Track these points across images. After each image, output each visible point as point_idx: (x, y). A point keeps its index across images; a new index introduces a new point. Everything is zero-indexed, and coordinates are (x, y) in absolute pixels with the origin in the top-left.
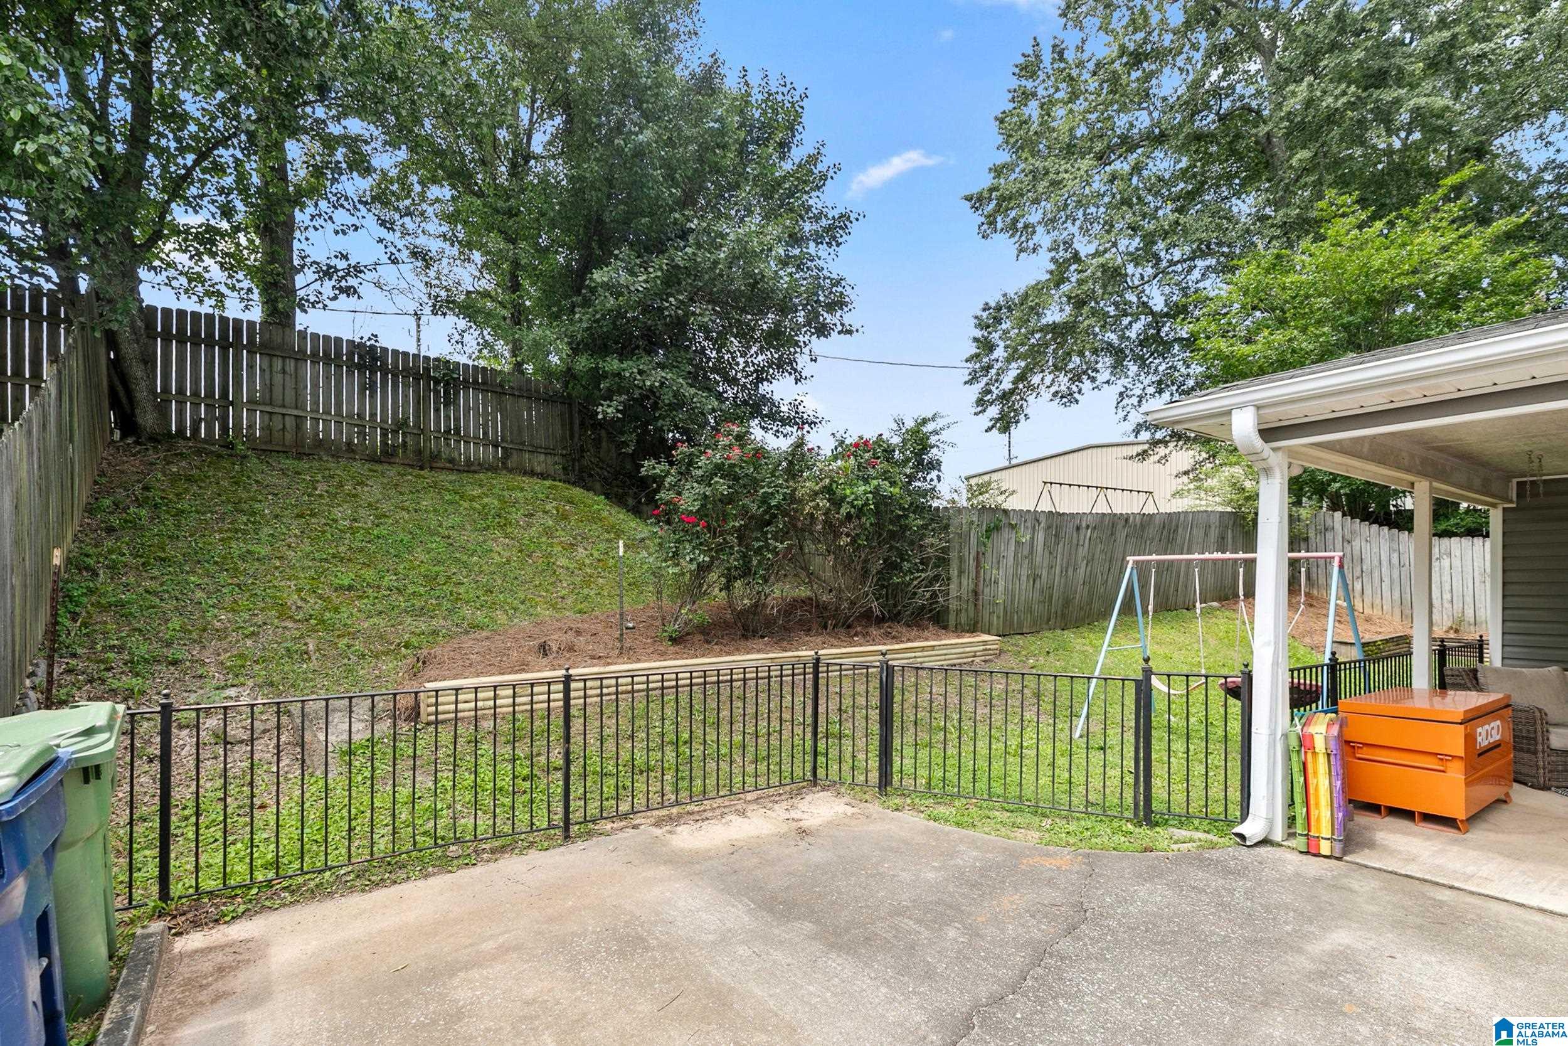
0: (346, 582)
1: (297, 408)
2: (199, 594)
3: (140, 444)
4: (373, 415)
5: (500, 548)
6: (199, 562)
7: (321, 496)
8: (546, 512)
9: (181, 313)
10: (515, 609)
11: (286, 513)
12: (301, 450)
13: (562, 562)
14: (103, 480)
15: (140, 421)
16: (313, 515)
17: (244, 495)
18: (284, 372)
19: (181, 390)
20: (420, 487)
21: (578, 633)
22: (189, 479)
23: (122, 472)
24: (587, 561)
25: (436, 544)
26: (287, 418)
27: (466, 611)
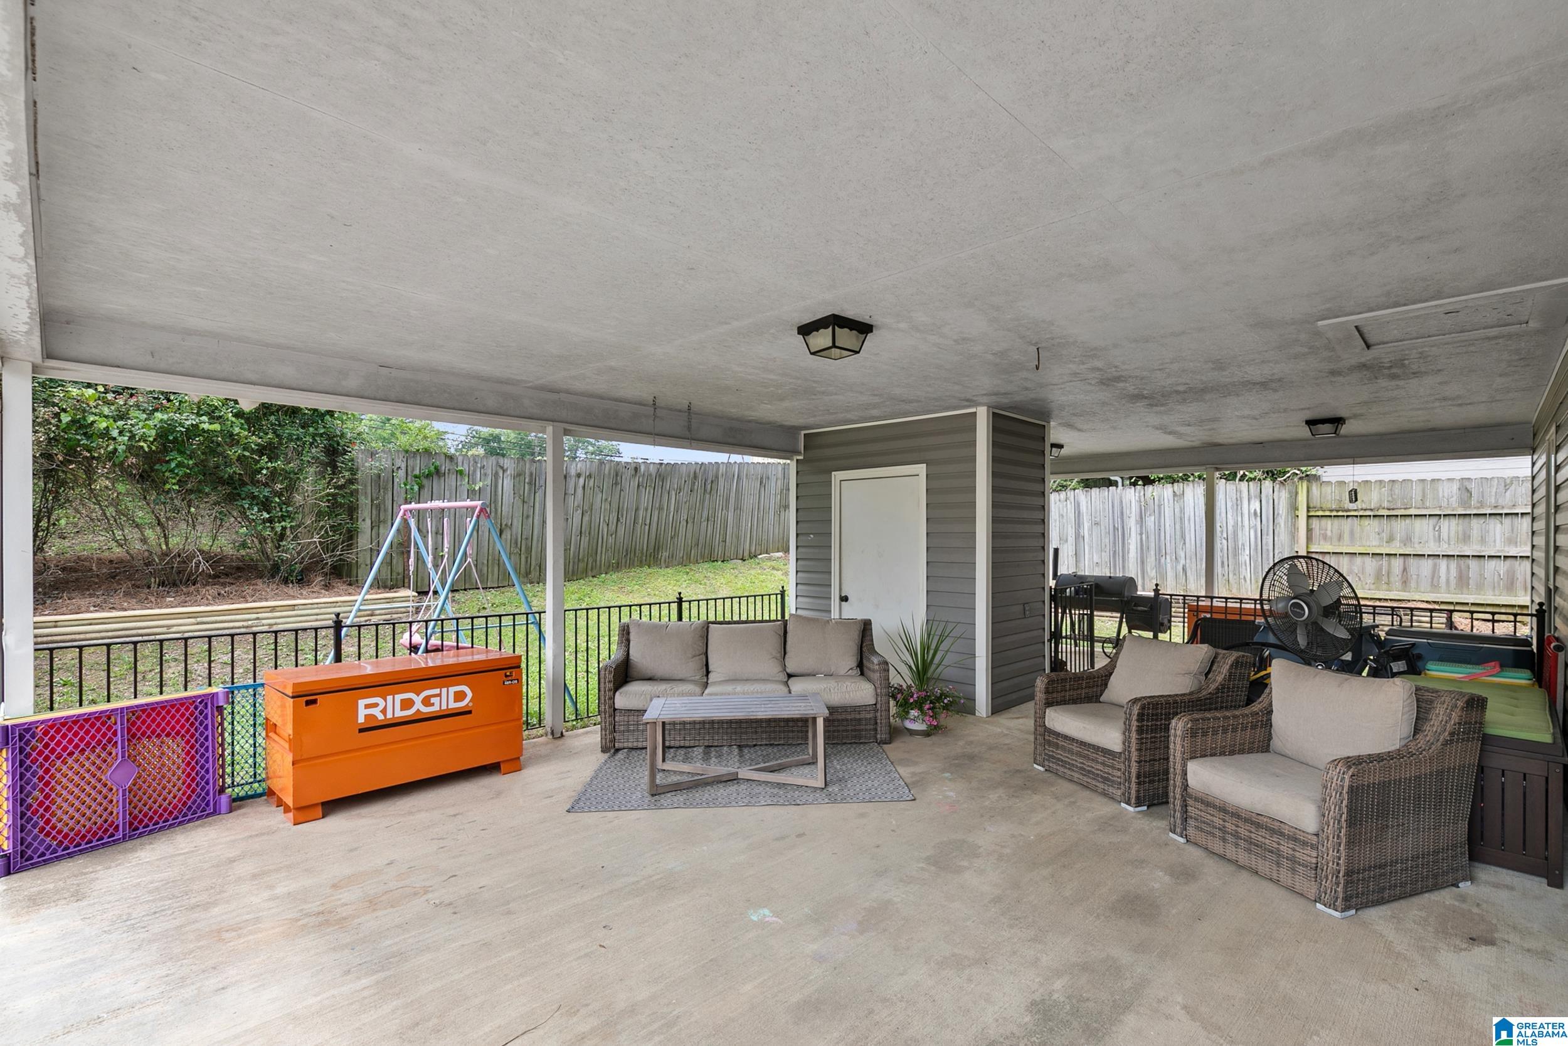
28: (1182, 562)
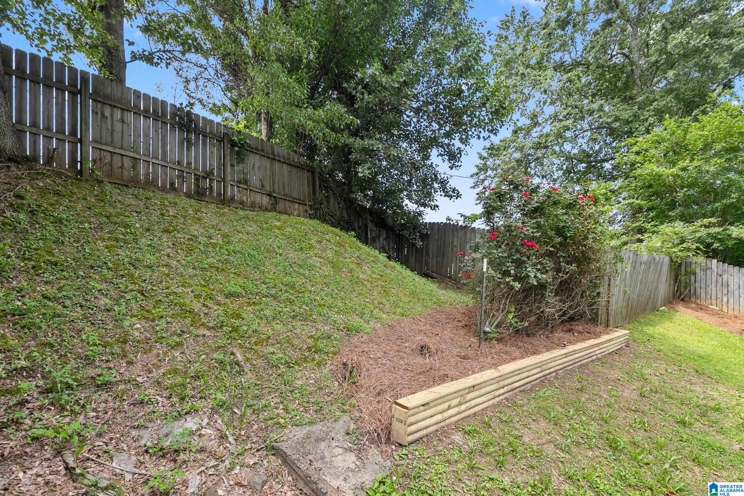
1: (132, 151)
2: (104, 301)
4: (189, 164)
9: (34, 57)
18: (123, 121)
19: (34, 124)
22: (57, 193)
26: (125, 158)
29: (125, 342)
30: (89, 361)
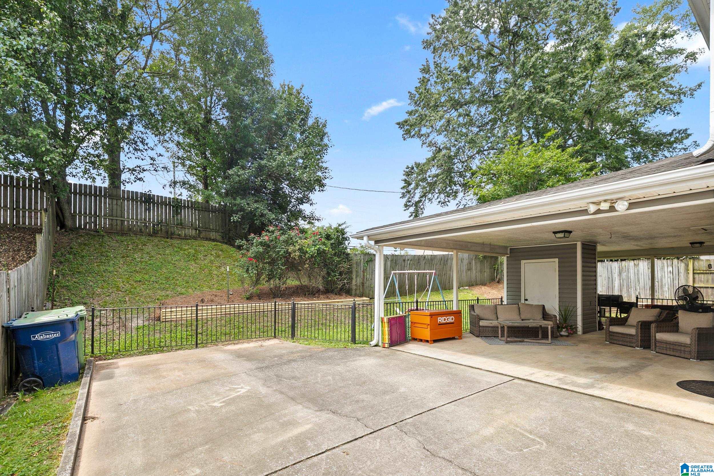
0: (139, 279)
1: (121, 217)
2: (91, 283)
3: (67, 232)
4: (150, 219)
5: (193, 267)
6: (90, 273)
7: (130, 250)
8: (212, 255)
9: (80, 185)
10: (196, 289)
11: (118, 256)
12: (123, 232)
13: (215, 272)
14: (57, 245)
15: (66, 223)
16: (128, 257)
17: (104, 250)
18: (117, 204)
19: (80, 212)
20: (166, 246)
21: (216, 296)
22: (85, 244)
23: (62, 242)
24: (224, 272)
25: (170, 267)
26: (118, 221)
27: (179, 289)
28: (638, 291)
29: (94, 294)
30: (83, 298)
